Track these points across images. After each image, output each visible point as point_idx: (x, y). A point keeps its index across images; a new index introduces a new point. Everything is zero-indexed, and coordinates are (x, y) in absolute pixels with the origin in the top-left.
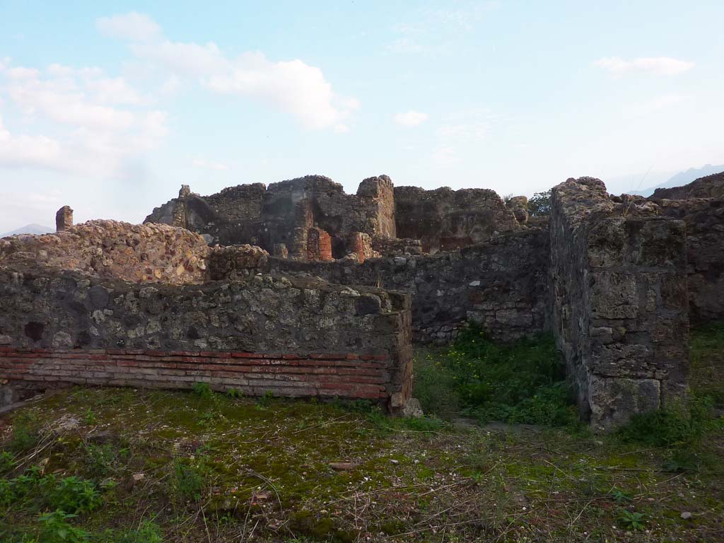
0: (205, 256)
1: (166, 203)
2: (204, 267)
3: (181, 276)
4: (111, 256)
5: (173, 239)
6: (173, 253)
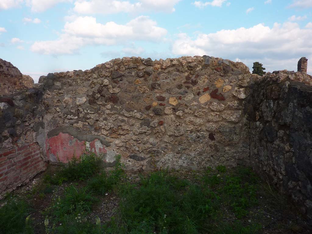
0: (246, 85)
2: (242, 96)
3: (206, 104)
4: (118, 85)
5: (198, 69)
6: (195, 83)
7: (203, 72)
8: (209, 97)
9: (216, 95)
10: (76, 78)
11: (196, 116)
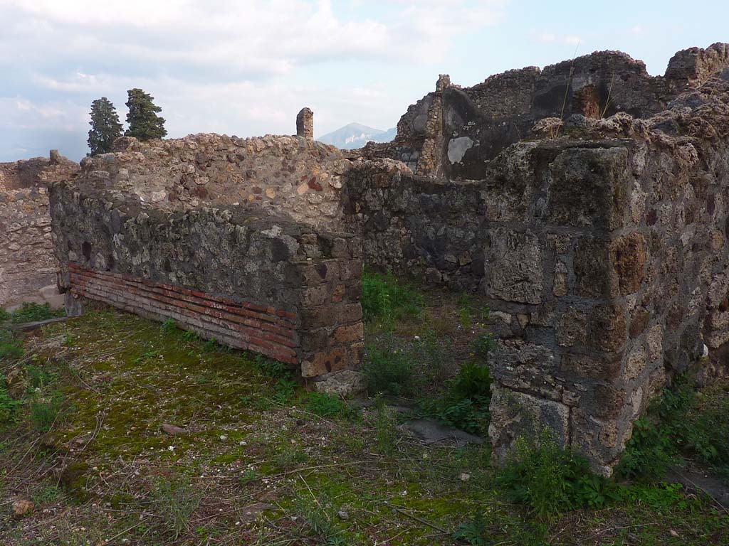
0: (341, 172)
1: (421, 98)
2: (339, 185)
3: (304, 196)
4: (206, 173)
5: (294, 153)
6: (292, 170)
7: (300, 157)
8: (308, 187)
9: (314, 185)
10: (148, 162)
11: (294, 211)
